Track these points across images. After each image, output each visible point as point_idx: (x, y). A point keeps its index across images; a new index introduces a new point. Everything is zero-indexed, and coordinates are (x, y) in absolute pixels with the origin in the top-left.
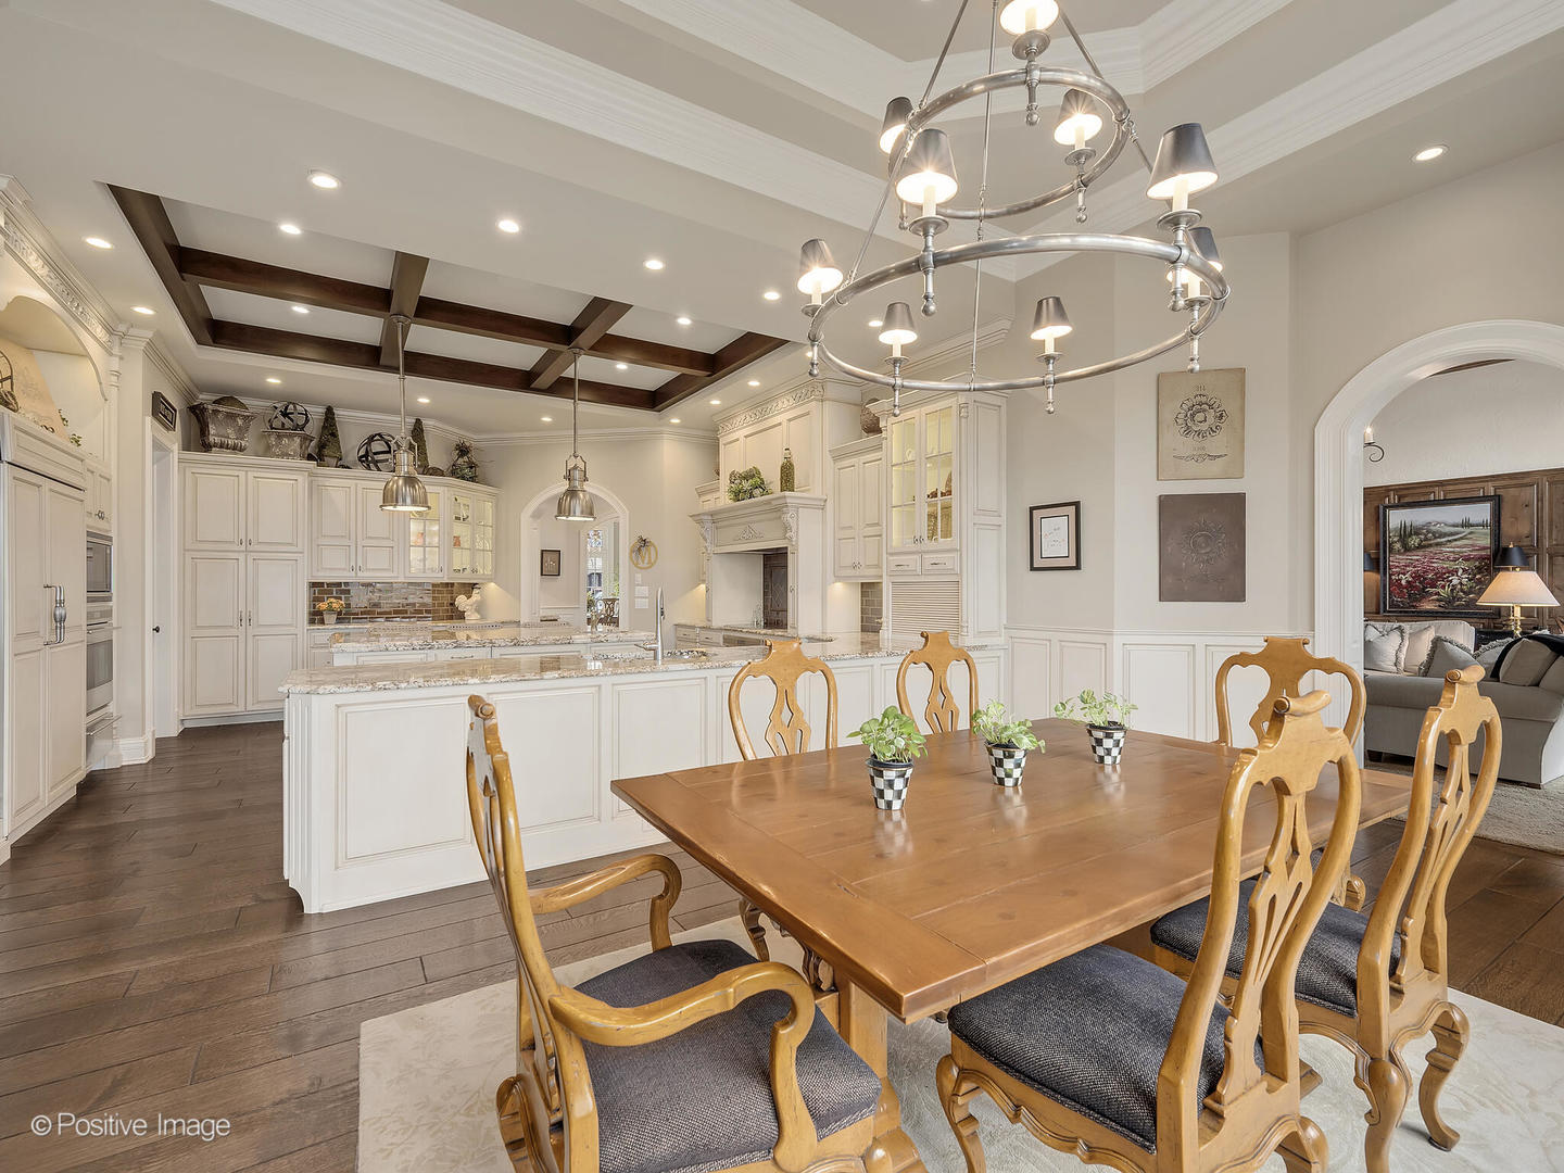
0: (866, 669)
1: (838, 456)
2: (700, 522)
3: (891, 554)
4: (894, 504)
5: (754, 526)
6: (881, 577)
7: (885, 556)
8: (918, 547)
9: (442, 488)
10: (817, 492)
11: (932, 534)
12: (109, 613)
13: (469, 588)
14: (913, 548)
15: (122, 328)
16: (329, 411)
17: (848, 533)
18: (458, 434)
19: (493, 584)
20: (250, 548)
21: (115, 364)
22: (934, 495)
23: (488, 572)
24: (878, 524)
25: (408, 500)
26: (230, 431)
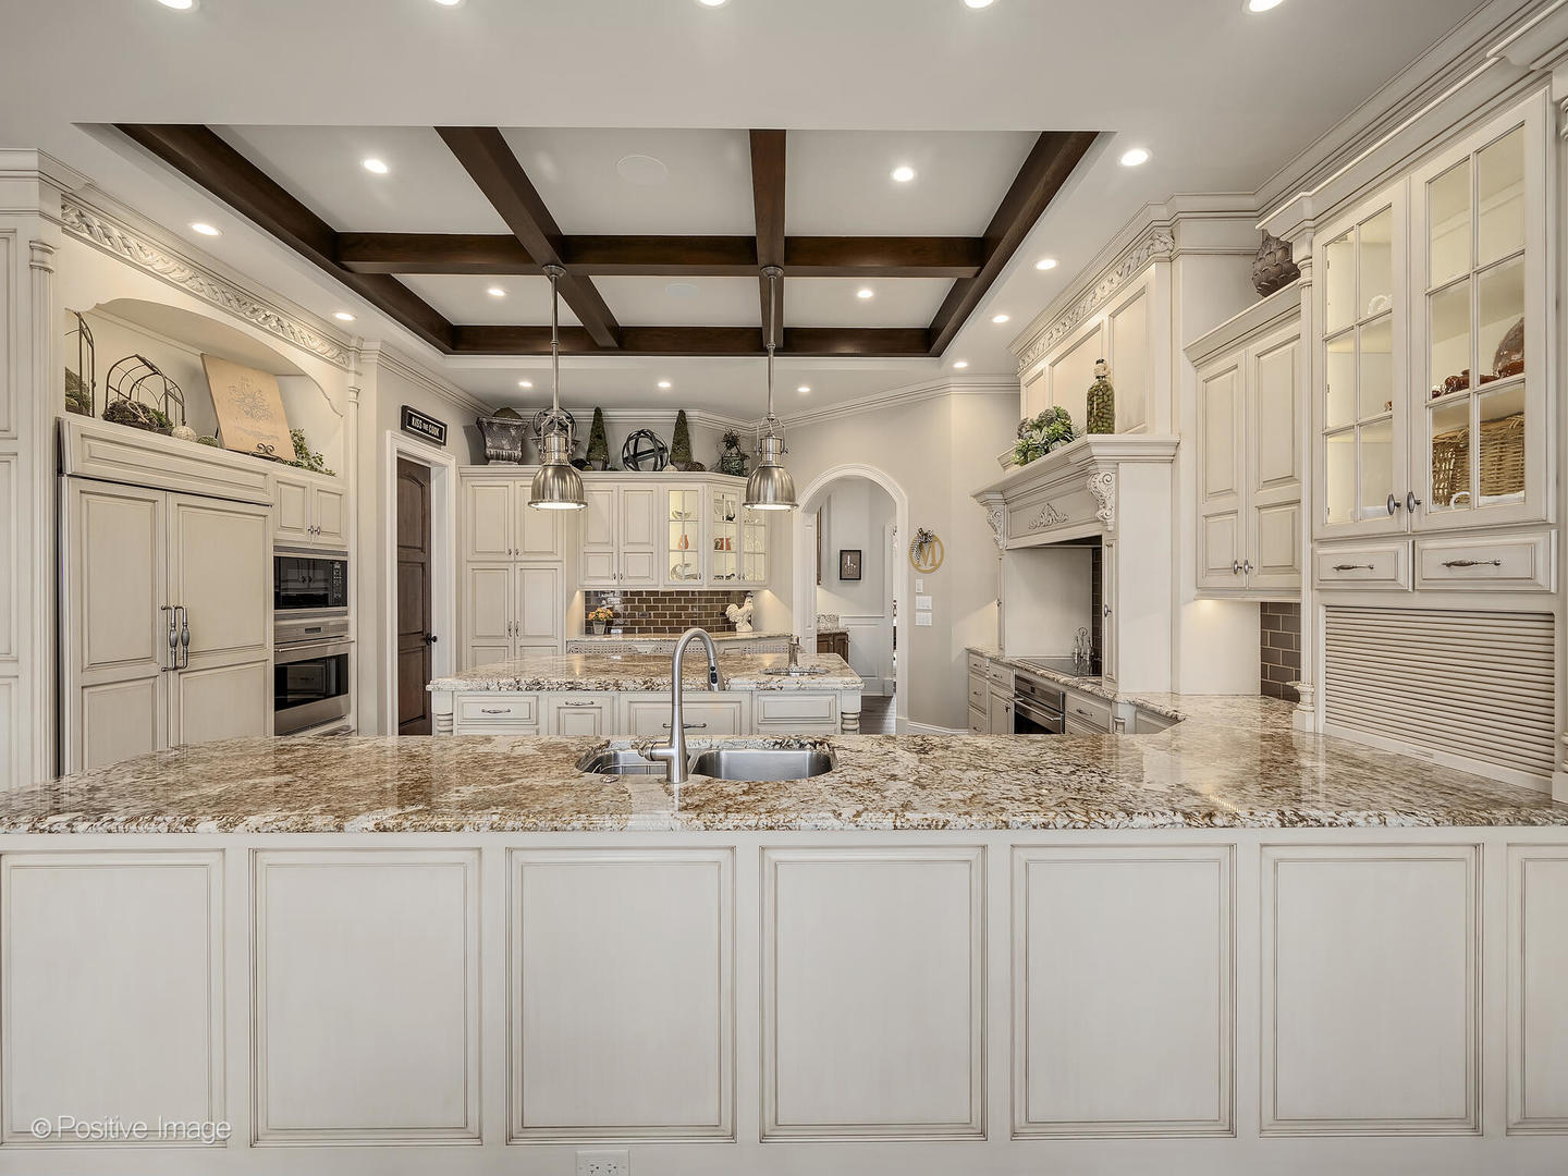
0: (1212, 853)
1: (1203, 356)
2: (985, 503)
3: (1323, 542)
4: (1332, 424)
5: (1056, 504)
6: (1298, 591)
7: (1306, 546)
8: (1403, 521)
9: (700, 485)
10: (1161, 431)
11: (1450, 484)
12: (345, 627)
13: (741, 597)
14: (1388, 524)
15: (354, 343)
16: (598, 412)
17: (1224, 504)
18: (725, 423)
19: (767, 591)
20: (518, 558)
21: (351, 380)
22: (1457, 384)
23: (761, 576)
24: (1291, 479)
25: (556, 496)
26: (504, 442)
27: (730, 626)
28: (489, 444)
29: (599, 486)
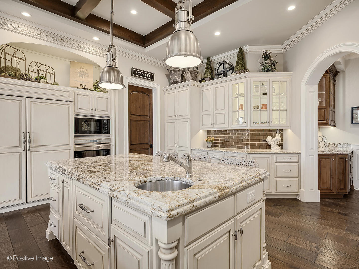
9: (246, 79)
13: (274, 132)
16: (208, 58)
18: (263, 49)
19: (289, 130)
20: (178, 118)
26: (176, 77)
27: (269, 147)
28: (171, 78)
29: (208, 87)
